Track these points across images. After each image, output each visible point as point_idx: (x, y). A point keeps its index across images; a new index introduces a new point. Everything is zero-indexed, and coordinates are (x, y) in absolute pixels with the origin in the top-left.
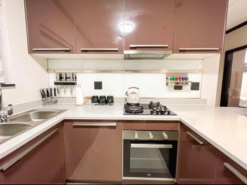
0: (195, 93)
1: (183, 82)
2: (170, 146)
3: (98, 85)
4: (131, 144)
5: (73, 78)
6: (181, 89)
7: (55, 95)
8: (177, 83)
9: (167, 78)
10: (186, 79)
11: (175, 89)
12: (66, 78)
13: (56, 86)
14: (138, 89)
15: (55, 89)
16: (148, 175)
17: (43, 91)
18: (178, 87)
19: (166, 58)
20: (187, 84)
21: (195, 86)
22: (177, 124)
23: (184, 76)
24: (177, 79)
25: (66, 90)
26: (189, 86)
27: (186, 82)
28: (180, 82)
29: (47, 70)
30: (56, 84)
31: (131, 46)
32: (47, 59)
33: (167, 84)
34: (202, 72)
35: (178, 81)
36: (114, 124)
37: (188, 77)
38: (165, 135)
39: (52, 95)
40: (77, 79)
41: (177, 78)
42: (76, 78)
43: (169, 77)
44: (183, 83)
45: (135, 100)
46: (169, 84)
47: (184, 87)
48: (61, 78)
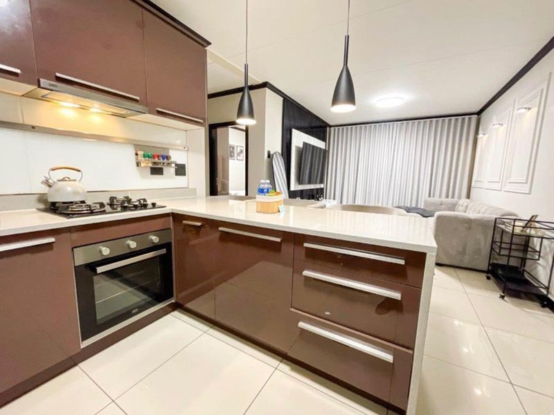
0: (181, 181)
1: (163, 161)
2: (164, 251)
4: (98, 268)
6: (162, 174)
8: (155, 163)
9: (137, 154)
10: (168, 158)
11: (152, 173)
14: (79, 171)
16: (134, 311)
18: (156, 171)
19: (130, 118)
20: (169, 164)
21: (181, 170)
24: (154, 157)
26: (172, 170)
27: (168, 162)
28: (159, 161)
31: (60, 75)
33: (138, 164)
34: (186, 149)
35: (157, 159)
36: (52, 240)
37: (170, 154)
38: (154, 238)
41: (153, 155)
43: (141, 153)
44: (164, 163)
46: (142, 165)
47: (165, 170)
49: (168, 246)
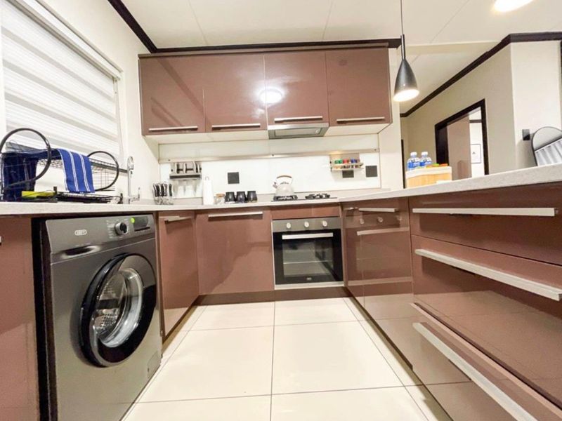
3: (233, 178)
5: (197, 169)
6: (353, 176)
7: (171, 195)
8: (345, 167)
9: (330, 162)
10: (357, 161)
11: (344, 176)
12: (187, 170)
13: (171, 182)
14: (290, 177)
15: (171, 186)
16: (309, 279)
17: (158, 187)
18: (348, 174)
19: (326, 135)
20: (358, 166)
21: (372, 171)
22: (336, 208)
23: (354, 158)
24: (344, 162)
25: (187, 187)
26: (363, 171)
27: (357, 164)
28: (348, 165)
29: (158, 160)
30: (172, 177)
31: (276, 119)
32: (159, 144)
33: (332, 170)
34: (377, 150)
35: (346, 163)
37: (360, 158)
40: (202, 170)
42: (200, 169)
43: (333, 161)
44: (353, 166)
45: (287, 191)
46: (334, 170)
47: (356, 172)
48: (178, 170)
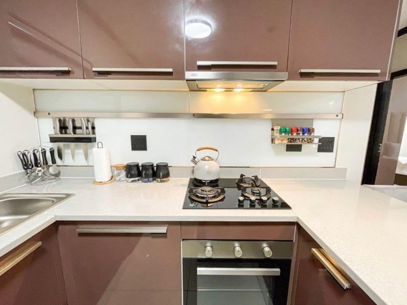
0: (326, 158)
1: (303, 137)
2: (276, 271)
3: (139, 143)
5: (87, 128)
6: (300, 150)
7: (54, 162)
8: (292, 139)
9: (273, 129)
10: (310, 131)
11: (287, 150)
12: (75, 128)
13: (55, 146)
14: (217, 151)
15: (53, 151)
17: (24, 155)
18: (293, 147)
20: (310, 141)
21: (326, 145)
23: (305, 126)
24: (292, 132)
25: (77, 151)
26: (315, 146)
27: (309, 137)
28: (297, 137)
29: (34, 112)
30: (53, 140)
31: (200, 63)
32: (34, 90)
33: (273, 140)
34: (340, 116)
35: (295, 134)
36: (163, 230)
37: (313, 127)
38: (267, 249)
39: (46, 162)
40: (96, 130)
41: (292, 130)
42: (93, 128)
43: (277, 128)
44: (303, 139)
45: (209, 173)
46: (277, 142)
47: (305, 147)
48: (63, 128)
49: (284, 265)
